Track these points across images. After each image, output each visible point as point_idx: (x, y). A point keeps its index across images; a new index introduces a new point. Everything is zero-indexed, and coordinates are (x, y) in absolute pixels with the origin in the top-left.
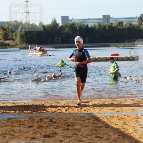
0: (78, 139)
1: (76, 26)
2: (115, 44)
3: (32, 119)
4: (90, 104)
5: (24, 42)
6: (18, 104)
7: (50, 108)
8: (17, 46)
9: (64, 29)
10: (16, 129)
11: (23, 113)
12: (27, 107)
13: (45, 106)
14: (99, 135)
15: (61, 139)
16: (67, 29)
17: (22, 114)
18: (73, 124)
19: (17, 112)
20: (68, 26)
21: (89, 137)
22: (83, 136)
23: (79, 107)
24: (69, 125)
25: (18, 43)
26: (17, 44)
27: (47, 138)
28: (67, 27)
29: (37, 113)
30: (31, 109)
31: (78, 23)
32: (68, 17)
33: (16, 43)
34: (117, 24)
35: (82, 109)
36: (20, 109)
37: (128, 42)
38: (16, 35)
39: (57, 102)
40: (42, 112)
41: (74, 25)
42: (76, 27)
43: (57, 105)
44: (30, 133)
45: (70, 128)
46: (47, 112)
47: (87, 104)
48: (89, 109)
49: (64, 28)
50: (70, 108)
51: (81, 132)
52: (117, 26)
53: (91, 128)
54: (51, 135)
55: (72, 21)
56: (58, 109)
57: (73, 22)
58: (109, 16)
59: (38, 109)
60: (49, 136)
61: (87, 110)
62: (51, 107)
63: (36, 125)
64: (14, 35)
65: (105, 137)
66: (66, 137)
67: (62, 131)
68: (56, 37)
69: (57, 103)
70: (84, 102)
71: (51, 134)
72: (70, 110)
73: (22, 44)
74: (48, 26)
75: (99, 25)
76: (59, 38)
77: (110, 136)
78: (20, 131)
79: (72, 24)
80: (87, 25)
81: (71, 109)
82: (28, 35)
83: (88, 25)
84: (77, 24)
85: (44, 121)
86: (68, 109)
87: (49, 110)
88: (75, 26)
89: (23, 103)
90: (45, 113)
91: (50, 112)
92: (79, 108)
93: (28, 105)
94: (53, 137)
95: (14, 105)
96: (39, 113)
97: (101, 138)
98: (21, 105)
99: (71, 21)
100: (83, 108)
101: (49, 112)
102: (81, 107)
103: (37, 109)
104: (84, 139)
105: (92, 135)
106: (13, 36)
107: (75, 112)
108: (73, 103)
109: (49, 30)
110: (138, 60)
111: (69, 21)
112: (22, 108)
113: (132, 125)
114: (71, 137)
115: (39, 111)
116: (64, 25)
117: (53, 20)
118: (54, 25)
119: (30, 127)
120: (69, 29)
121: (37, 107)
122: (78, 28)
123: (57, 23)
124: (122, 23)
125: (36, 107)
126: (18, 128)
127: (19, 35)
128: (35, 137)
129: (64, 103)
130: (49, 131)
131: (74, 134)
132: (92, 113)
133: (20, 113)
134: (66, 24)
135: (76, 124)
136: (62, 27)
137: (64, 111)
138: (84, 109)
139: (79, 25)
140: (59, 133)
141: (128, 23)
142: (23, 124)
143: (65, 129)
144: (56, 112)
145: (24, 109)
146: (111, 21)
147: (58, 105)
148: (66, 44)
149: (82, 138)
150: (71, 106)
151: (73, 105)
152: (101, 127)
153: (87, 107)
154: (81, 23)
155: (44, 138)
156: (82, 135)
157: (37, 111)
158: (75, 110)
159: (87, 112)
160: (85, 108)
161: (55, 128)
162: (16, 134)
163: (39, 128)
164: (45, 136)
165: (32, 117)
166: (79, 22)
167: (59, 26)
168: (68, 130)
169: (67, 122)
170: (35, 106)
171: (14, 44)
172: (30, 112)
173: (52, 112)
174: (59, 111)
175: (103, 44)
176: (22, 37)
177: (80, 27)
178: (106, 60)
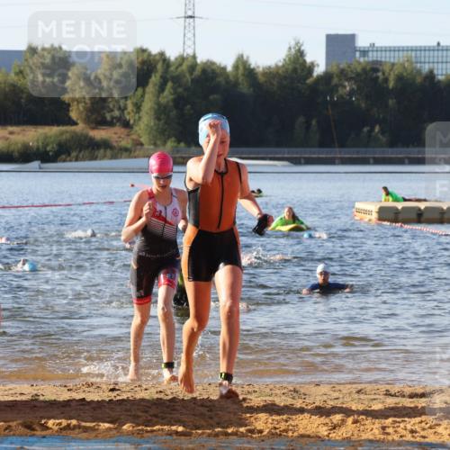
1: (384, 74)
5: (169, 137)
6: (129, 395)
7: (263, 416)
8: (137, 153)
9: (337, 86)
11: (152, 431)
12: (168, 407)
13: (245, 405)
16: (348, 86)
17: (146, 435)
19: (125, 427)
20: (350, 75)
23: (387, 417)
25: (142, 140)
26: (142, 144)
28: (349, 79)
29: (209, 435)
30: (184, 418)
31: (393, 64)
32: (352, 38)
33: (134, 137)
35: (402, 425)
36: (140, 414)
38: (138, 107)
39: (295, 391)
40: (230, 431)
41: (375, 70)
42: (386, 80)
43: (294, 402)
46: (252, 431)
47: (421, 403)
48: (431, 428)
49: (335, 81)
50: (350, 420)
55: (370, 54)
57: (372, 57)
59: (216, 419)
61: (424, 429)
62: (271, 409)
64: (130, 107)
68: (301, 119)
69: (295, 394)
70: (411, 396)
72: (348, 429)
73: (159, 142)
74: (271, 74)
76: (314, 122)
79: (368, 68)
80: (431, 72)
81: (355, 422)
82: (189, 107)
83: (435, 72)
84: (387, 68)
86: (343, 420)
87: (262, 422)
88: (380, 74)
89: (154, 390)
90: (243, 435)
91: (265, 433)
92: (390, 420)
93: (174, 400)
96: (217, 435)
98: (143, 400)
99: (364, 52)
100: (406, 419)
101: (261, 432)
102: (395, 416)
103: (211, 418)
106: (125, 108)
107: (371, 437)
108: (362, 396)
109: (275, 88)
111: (358, 54)
112: (146, 412)
115: (218, 425)
116: (334, 69)
117: (290, 48)
118: (295, 70)
120: (355, 87)
121: (211, 411)
122: (391, 84)
123: (305, 61)
125: (204, 410)
127: (150, 109)
129: (325, 398)
133: (140, 433)
134: (342, 66)
136: (327, 77)
137: (323, 431)
138: (409, 427)
139: (397, 70)
144: (290, 434)
145: (156, 416)
147: (301, 401)
148: (342, 145)
150: (354, 408)
151: (361, 407)
153: (423, 418)
154: (406, 65)
157: (212, 427)
158: (372, 430)
159: (424, 437)
160: (412, 423)
166: (396, 61)
167: (315, 74)
170: (202, 406)
171: (130, 141)
172: (180, 429)
173: (272, 435)
176: (163, 116)
177: (400, 78)
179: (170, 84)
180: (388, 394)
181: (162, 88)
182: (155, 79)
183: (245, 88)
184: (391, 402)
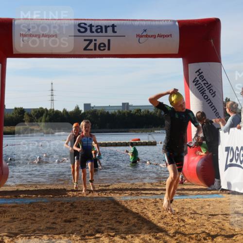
0: (98, 224)
1: (97, 112)
2: (134, 129)
3: (53, 204)
4: (111, 187)
7: (71, 192)
10: (37, 214)
11: (45, 197)
14: (118, 220)
15: (82, 224)
18: (93, 209)
19: (39, 196)
20: (90, 113)
21: (109, 221)
22: (104, 221)
23: (99, 192)
24: (89, 210)
27: (68, 223)
29: (58, 197)
30: (52, 193)
31: (99, 110)
32: (90, 104)
34: (136, 111)
35: (103, 193)
36: (42, 193)
37: (146, 128)
40: (63, 196)
44: (51, 217)
45: (91, 212)
46: (68, 196)
47: (107, 188)
49: (86, 114)
51: (101, 217)
52: (136, 113)
53: (111, 212)
54: (72, 220)
56: (79, 194)
58: (128, 104)
59: (60, 193)
60: (70, 221)
61: (108, 194)
63: (57, 210)
65: (125, 222)
66: (87, 221)
67: (83, 216)
70: (105, 186)
71: (71, 218)
74: (71, 113)
75: (119, 112)
77: (130, 220)
78: (41, 216)
79: (94, 111)
81: (92, 193)
83: (109, 112)
85: (65, 206)
87: (70, 194)
89: (45, 187)
90: (66, 197)
91: (71, 196)
93: (50, 189)
94: (73, 221)
95: (36, 189)
96: (60, 197)
97: (121, 222)
98: (43, 189)
99: (93, 108)
102: (101, 191)
104: (104, 224)
105: (112, 219)
107: (96, 196)
109: (72, 116)
110: (156, 145)
111: (91, 108)
113: (151, 209)
114: (92, 222)
116: (86, 112)
117: (76, 107)
118: (77, 112)
119: (51, 211)
121: (59, 191)
122: (99, 115)
123: (79, 110)
124: (140, 110)
125: (57, 191)
126: (40, 213)
127: (44, 121)
128: (56, 222)
130: (70, 216)
131: (95, 219)
132: (112, 197)
133: (42, 197)
134: (88, 111)
135: (96, 208)
136: (84, 113)
140: (79, 218)
141: (145, 110)
142: (44, 209)
143: (85, 214)
144: (77, 196)
146: (130, 108)
149: (102, 223)
152: (121, 211)
154: (102, 110)
155: (64, 223)
156: (102, 220)
157: (59, 195)
159: (108, 196)
161: (76, 213)
162: (37, 219)
163: (60, 213)
164: (65, 221)
165: (54, 201)
167: (82, 113)
168: (88, 214)
169: (87, 206)
172: (52, 196)
173: (73, 197)
174: (80, 195)
175: (123, 130)
177: (101, 113)
178: (126, 144)
179: (48, 116)
180: (100, 186)
181: (46, 116)
182: (44, 115)
183: (65, 116)
184: (100, 188)
